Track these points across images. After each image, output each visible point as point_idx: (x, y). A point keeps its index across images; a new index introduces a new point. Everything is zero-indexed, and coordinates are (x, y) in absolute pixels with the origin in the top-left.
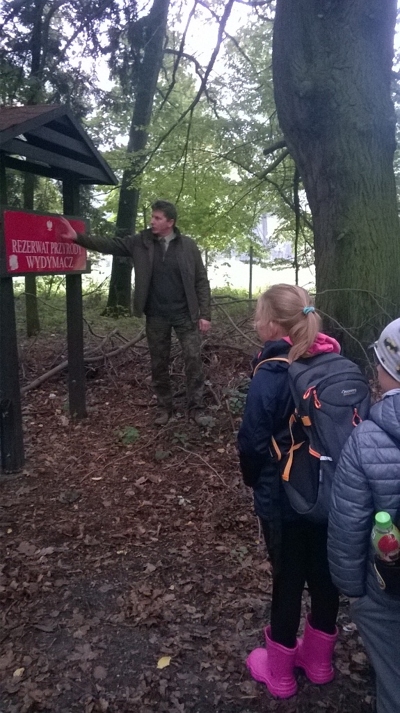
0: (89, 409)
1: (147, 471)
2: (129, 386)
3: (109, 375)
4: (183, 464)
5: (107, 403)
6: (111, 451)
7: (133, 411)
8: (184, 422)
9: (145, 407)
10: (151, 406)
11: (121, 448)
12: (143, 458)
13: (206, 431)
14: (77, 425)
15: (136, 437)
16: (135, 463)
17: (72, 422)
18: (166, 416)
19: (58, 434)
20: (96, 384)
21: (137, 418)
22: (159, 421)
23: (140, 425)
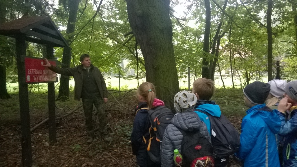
0: (57, 139)
1: (87, 161)
2: (74, 129)
3: (65, 124)
4: (101, 157)
5: (65, 136)
6: (69, 155)
7: (77, 139)
8: (99, 141)
9: (82, 136)
10: (84, 136)
11: (74, 153)
12: (84, 156)
13: (109, 143)
14: (53, 145)
15: (80, 149)
16: (80, 158)
17: (51, 145)
18: (92, 139)
19: (45, 150)
20: (59, 128)
21: (78, 141)
22: (89, 141)
23: (81, 143)
